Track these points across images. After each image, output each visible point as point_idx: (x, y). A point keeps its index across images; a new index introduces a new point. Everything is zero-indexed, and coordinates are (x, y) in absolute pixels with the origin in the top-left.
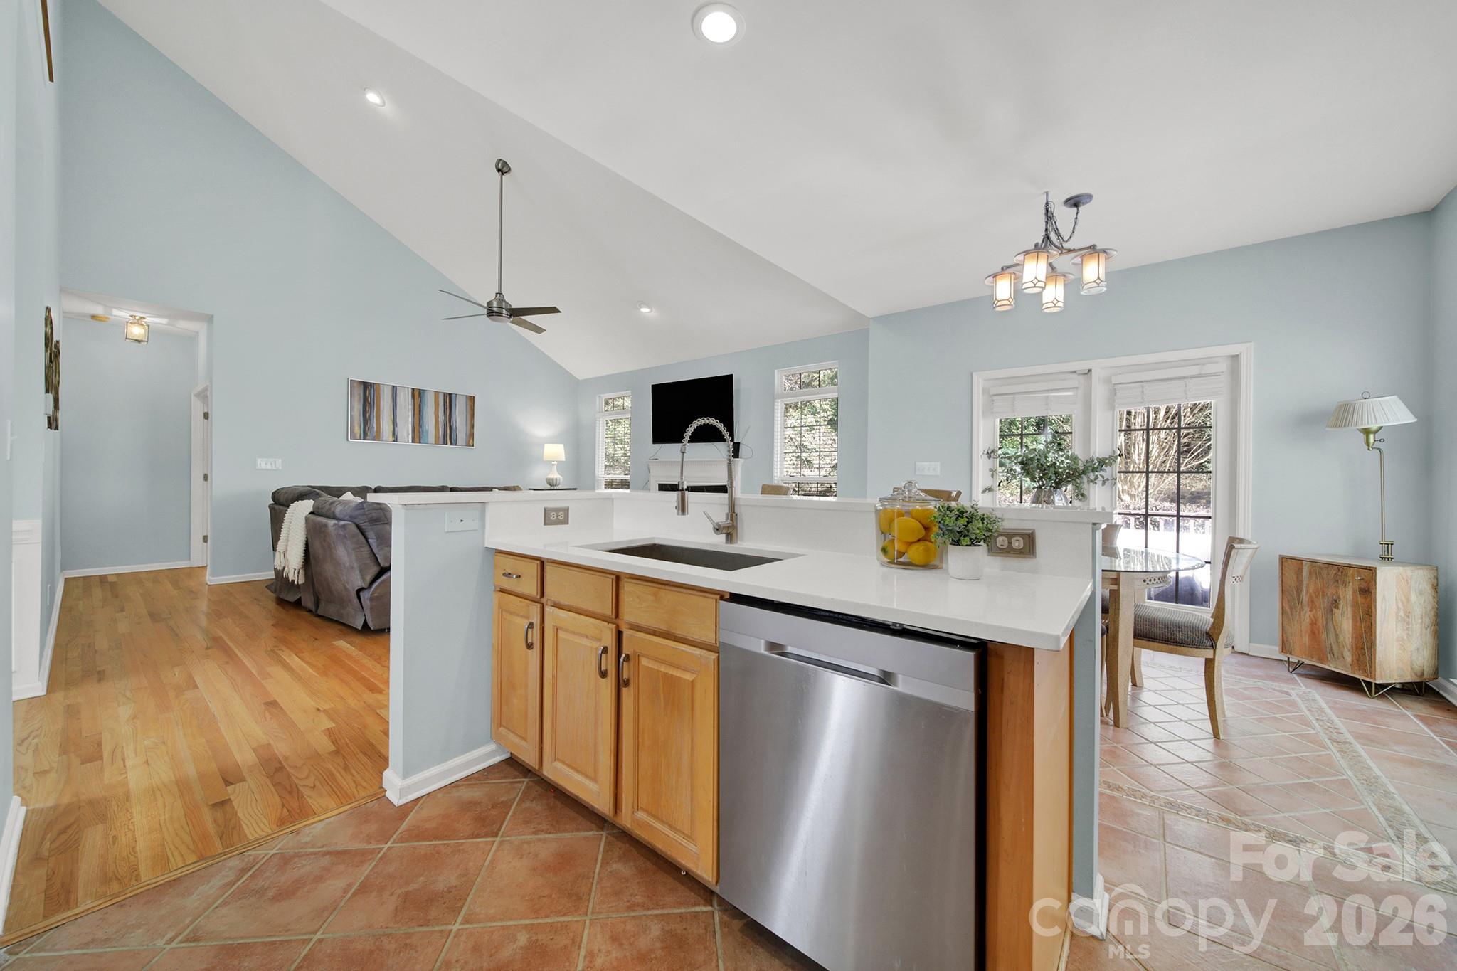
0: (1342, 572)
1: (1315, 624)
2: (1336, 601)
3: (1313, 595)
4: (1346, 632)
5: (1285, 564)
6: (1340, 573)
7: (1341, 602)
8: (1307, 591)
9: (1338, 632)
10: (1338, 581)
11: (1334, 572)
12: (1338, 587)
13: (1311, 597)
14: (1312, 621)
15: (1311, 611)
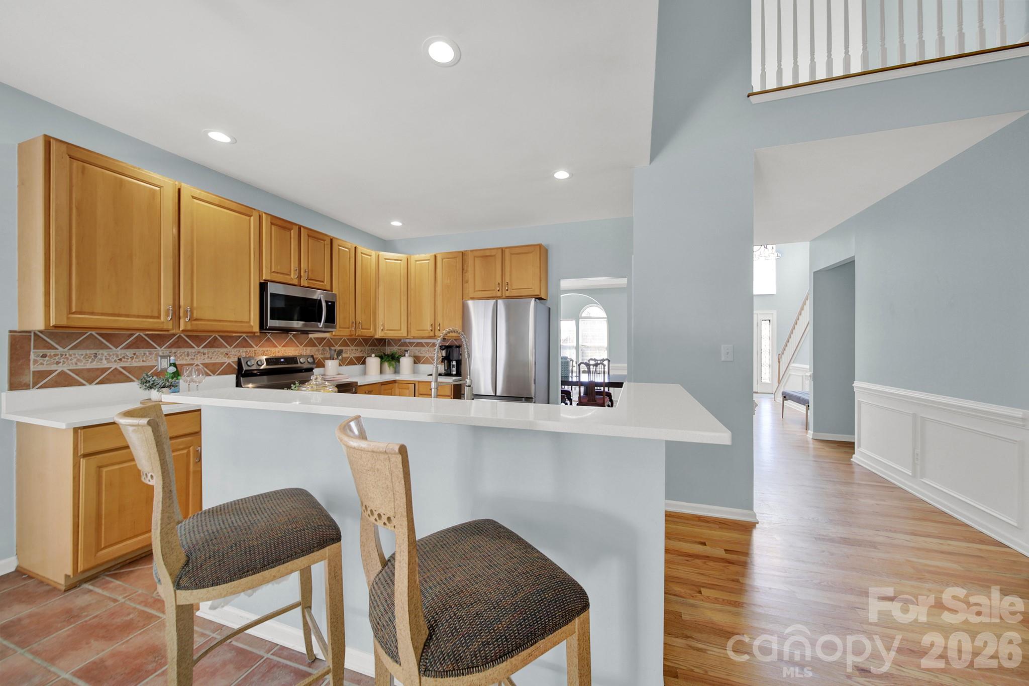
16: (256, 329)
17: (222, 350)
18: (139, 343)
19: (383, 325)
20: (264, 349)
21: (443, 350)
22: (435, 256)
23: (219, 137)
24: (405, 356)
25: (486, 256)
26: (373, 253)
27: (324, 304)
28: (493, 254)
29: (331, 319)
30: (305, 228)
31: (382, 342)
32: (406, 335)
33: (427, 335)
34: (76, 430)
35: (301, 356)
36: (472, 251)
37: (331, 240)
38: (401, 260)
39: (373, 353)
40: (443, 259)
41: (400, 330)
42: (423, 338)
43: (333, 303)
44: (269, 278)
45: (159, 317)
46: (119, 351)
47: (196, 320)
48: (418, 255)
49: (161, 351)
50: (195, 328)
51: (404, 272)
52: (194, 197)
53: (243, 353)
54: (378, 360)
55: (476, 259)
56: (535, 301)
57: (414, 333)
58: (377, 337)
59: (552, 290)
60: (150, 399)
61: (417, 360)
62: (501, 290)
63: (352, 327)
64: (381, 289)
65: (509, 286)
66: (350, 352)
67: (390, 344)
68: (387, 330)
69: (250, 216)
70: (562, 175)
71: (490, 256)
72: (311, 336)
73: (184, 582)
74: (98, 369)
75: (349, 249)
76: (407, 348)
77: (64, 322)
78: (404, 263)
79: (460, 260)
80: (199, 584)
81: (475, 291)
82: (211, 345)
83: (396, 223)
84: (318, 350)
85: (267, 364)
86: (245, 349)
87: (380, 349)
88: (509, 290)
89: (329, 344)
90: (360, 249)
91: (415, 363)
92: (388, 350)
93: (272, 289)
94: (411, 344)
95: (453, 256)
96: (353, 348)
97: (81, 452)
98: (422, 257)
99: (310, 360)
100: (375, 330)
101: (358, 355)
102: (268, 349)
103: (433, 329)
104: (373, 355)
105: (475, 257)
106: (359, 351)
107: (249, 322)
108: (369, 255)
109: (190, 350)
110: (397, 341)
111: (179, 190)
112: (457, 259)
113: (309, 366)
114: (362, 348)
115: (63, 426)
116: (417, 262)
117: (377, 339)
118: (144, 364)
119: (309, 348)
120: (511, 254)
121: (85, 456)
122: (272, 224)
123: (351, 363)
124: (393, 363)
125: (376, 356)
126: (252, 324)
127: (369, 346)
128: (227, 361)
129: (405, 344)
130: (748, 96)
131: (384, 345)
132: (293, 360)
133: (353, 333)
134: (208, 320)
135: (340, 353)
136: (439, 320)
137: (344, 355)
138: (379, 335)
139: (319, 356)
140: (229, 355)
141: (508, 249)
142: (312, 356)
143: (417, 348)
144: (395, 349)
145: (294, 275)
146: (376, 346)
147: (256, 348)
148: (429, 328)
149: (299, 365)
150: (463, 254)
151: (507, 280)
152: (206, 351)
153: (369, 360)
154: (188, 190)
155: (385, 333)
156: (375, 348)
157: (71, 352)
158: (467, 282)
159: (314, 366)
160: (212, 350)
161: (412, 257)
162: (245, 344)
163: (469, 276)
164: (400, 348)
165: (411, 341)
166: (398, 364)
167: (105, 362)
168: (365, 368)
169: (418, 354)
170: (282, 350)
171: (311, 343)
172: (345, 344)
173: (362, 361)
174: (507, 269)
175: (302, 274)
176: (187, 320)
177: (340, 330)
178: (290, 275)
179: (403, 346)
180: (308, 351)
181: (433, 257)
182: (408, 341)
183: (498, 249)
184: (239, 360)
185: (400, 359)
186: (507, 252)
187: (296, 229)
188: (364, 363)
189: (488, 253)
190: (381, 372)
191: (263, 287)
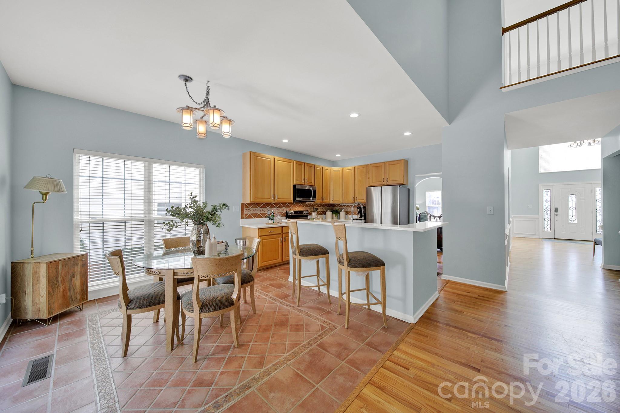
0: (76, 260)
1: (65, 290)
2: (74, 274)
3: (64, 276)
4: (78, 286)
5: (50, 266)
6: (75, 261)
7: (76, 274)
8: (61, 275)
9: (74, 289)
10: (74, 265)
11: (73, 261)
12: (74, 268)
13: (63, 277)
14: (63, 290)
15: (63, 285)
16: (292, 201)
17: (282, 208)
18: (264, 206)
19: (333, 198)
20: (293, 208)
21: (358, 209)
22: (355, 167)
23: (285, 141)
24: (342, 211)
25: (377, 166)
26: (329, 168)
27: (312, 191)
28: (380, 165)
29: (314, 197)
30: (306, 163)
31: (332, 205)
32: (342, 202)
33: (351, 202)
34: (258, 229)
35: (304, 211)
36: (371, 164)
37: (314, 166)
38: (340, 170)
39: (329, 210)
40: (358, 168)
41: (340, 200)
42: (349, 203)
43: (315, 190)
44: (296, 183)
45: (270, 198)
46: (260, 208)
47: (278, 199)
48: (347, 168)
49: (268, 208)
50: (278, 201)
51: (341, 175)
52: (278, 160)
53: (287, 209)
54: (331, 213)
55: (373, 168)
56: (399, 186)
57: (346, 201)
58: (330, 203)
59: (410, 180)
60: (269, 223)
61: (347, 213)
62: (384, 182)
63: (321, 199)
64: (332, 183)
65: (388, 180)
66: (320, 210)
67: (335, 206)
68: (335, 200)
69: (291, 163)
70: (408, 134)
71: (380, 166)
72: (307, 203)
73: (301, 255)
74: (256, 214)
75: (320, 168)
76: (343, 208)
77: (253, 201)
78: (341, 171)
79: (365, 169)
80: (303, 256)
81: (372, 182)
82: (279, 207)
83: (338, 155)
84: (309, 209)
85: (294, 213)
86: (288, 208)
87: (331, 208)
88: (388, 181)
89: (313, 206)
90: (324, 167)
91: (346, 214)
92: (335, 209)
93: (297, 187)
94: (344, 206)
95: (362, 167)
96: (321, 207)
97: (259, 235)
98: (349, 168)
99: (307, 212)
100: (330, 200)
101: (323, 210)
102: (294, 208)
103: (354, 200)
104: (329, 211)
105: (372, 167)
106: (323, 209)
107: (290, 199)
108: (327, 169)
109: (275, 208)
110: (338, 205)
111: (274, 159)
112: (364, 168)
113: (306, 215)
114: (325, 208)
115: (257, 228)
116: (347, 170)
117: (330, 204)
118: (265, 213)
119: (306, 208)
120: (389, 165)
121: (260, 236)
122: (297, 164)
123: (321, 214)
124: (337, 214)
125: (330, 211)
126: (291, 199)
127: (327, 207)
128: (284, 212)
129: (342, 206)
130: (500, 88)
131: (333, 206)
132: (301, 212)
133: (322, 201)
134: (281, 199)
135: (317, 210)
136: (357, 195)
137: (318, 211)
138: (331, 202)
139: (309, 211)
140: (283, 210)
141: (387, 163)
142: (307, 211)
143: (347, 208)
144: (338, 208)
145: (303, 181)
146: (329, 207)
147: (291, 208)
148: (352, 199)
149: (303, 214)
150: (367, 166)
151: (387, 176)
152: (278, 208)
153: (327, 213)
154: (276, 158)
155: (334, 202)
156: (329, 208)
157: (251, 209)
158: (369, 178)
159: (308, 215)
160: (280, 208)
161: (345, 168)
162: (288, 206)
163: (370, 176)
164: (339, 208)
165: (345, 205)
166: (339, 215)
167: (257, 211)
168: (326, 216)
169: (347, 210)
170: (299, 209)
171: (307, 206)
172: (318, 206)
173: (324, 213)
174: (387, 172)
175: (305, 180)
176: (276, 199)
177: (317, 201)
178: (301, 181)
179: (341, 207)
180: (306, 209)
181: (354, 168)
182: (343, 205)
183: (383, 163)
184: (287, 212)
185: (340, 213)
186: (387, 164)
187: (303, 164)
188: (325, 214)
189: (378, 165)
190: (332, 218)
191: (294, 186)
